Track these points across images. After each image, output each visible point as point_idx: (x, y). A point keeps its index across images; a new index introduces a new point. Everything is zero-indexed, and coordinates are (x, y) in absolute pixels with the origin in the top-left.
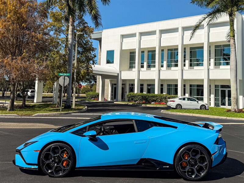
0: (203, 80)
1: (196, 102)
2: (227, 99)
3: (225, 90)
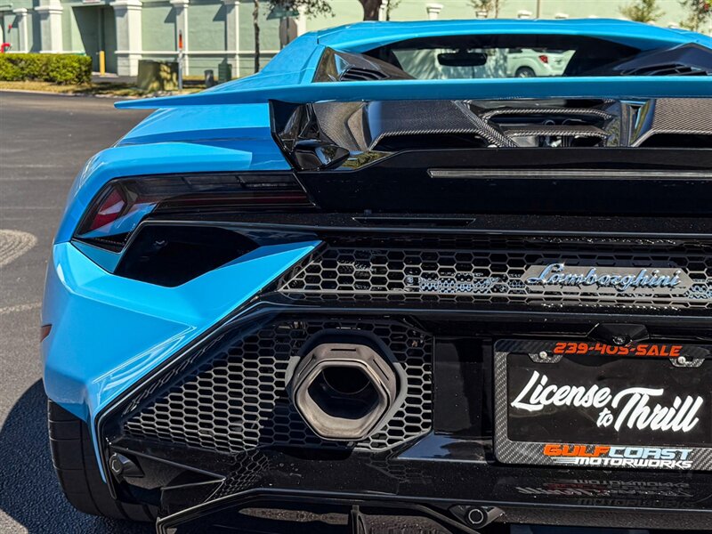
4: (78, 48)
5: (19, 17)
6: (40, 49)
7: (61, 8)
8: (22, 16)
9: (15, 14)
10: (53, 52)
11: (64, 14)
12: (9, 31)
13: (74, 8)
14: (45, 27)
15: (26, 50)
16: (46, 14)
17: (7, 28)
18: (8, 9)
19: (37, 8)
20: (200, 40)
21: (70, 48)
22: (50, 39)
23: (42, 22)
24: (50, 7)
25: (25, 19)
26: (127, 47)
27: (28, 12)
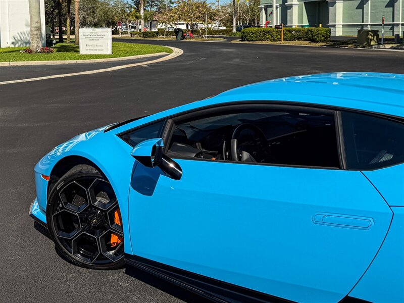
4: (306, 22)
6: (287, 24)
7: (298, 3)
10: (294, 25)
11: (300, 6)
12: (269, 16)
13: (304, 3)
14: (290, 13)
16: (291, 6)
17: (268, 14)
18: (270, 4)
19: (286, 4)
20: (378, 17)
21: (302, 22)
22: (292, 19)
23: (288, 11)
24: (293, 3)
26: (335, 21)
27: (280, 6)
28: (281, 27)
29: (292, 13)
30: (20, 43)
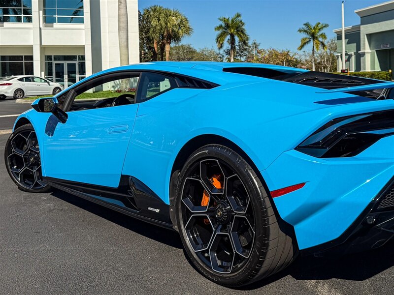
0: (31, 48)
1: (46, 83)
2: (67, 77)
3: (63, 64)
4: (378, 69)
5: (350, 56)
6: (360, 70)
7: (370, 51)
8: (352, 56)
9: (348, 55)
10: (366, 71)
11: (372, 54)
13: (376, 51)
14: (363, 60)
15: (353, 71)
16: (364, 54)
19: (359, 52)
21: (374, 69)
22: (365, 65)
23: (362, 58)
24: (366, 51)
25: (353, 57)
27: (354, 54)
28: (346, 71)
29: (365, 60)
30: (119, 87)
